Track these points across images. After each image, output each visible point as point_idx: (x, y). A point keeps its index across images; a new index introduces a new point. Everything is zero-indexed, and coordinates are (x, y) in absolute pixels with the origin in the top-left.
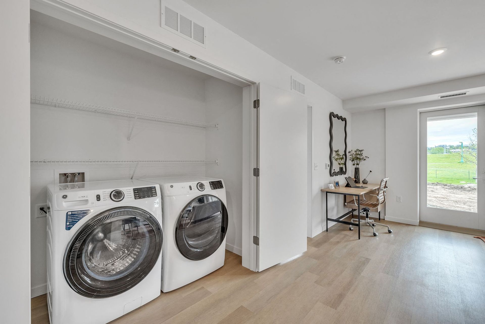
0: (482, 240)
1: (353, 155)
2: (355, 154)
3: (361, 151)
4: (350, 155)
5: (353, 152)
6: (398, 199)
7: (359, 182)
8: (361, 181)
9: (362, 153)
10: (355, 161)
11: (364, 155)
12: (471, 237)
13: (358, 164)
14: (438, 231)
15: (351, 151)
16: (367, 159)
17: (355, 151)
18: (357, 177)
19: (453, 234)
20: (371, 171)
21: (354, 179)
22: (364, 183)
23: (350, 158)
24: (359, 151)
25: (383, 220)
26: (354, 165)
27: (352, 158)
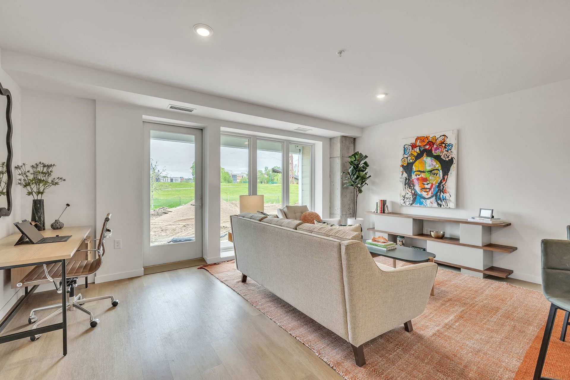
0: (205, 269)
1: (28, 174)
2: (32, 171)
3: (49, 166)
4: (20, 174)
5: (28, 168)
6: (116, 244)
7: (43, 228)
8: (48, 225)
9: (51, 171)
10: (32, 186)
11: (54, 175)
12: (195, 269)
13: (42, 193)
14: (166, 274)
15: (22, 166)
16: (61, 183)
17: (33, 167)
18: (40, 218)
19: (181, 272)
20: (68, 205)
21: (33, 223)
22: (54, 229)
23: (20, 180)
24: (44, 166)
25: (93, 285)
26: (30, 193)
27: (25, 180)
